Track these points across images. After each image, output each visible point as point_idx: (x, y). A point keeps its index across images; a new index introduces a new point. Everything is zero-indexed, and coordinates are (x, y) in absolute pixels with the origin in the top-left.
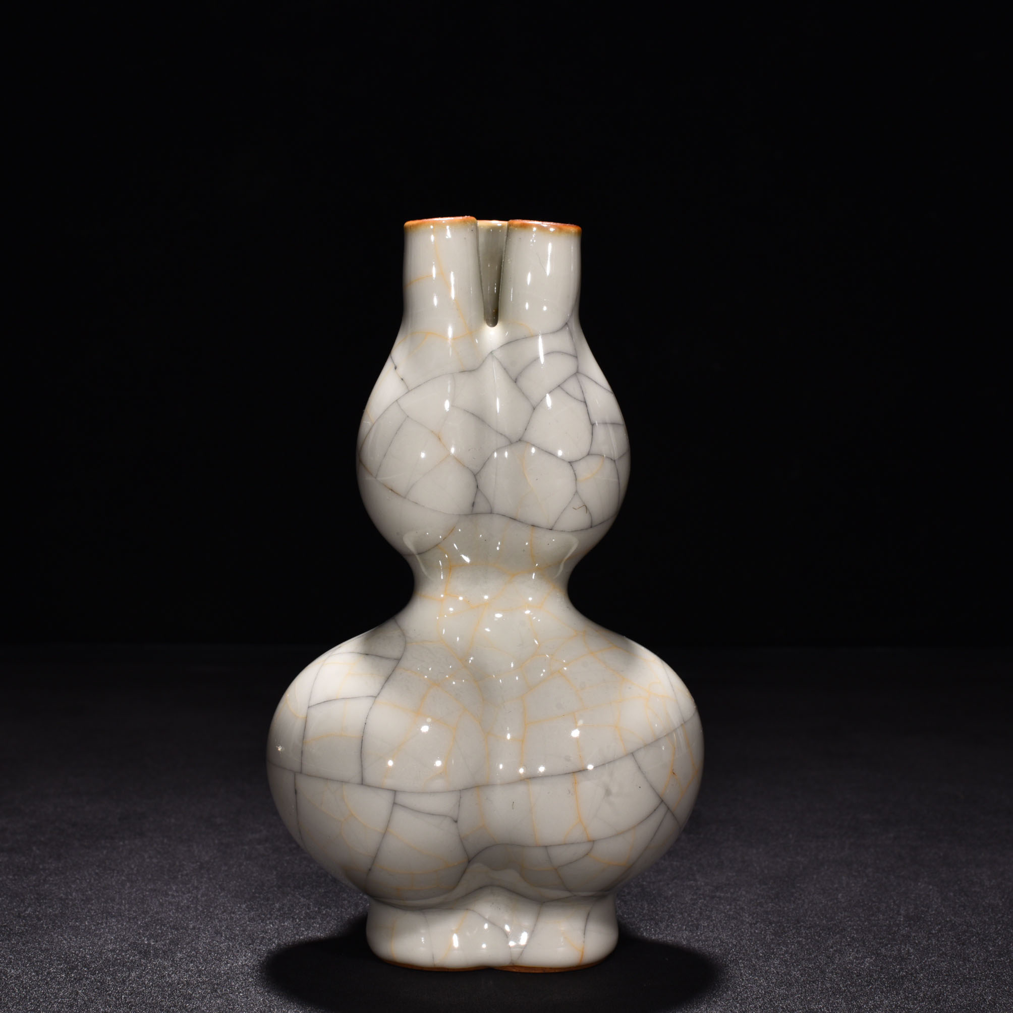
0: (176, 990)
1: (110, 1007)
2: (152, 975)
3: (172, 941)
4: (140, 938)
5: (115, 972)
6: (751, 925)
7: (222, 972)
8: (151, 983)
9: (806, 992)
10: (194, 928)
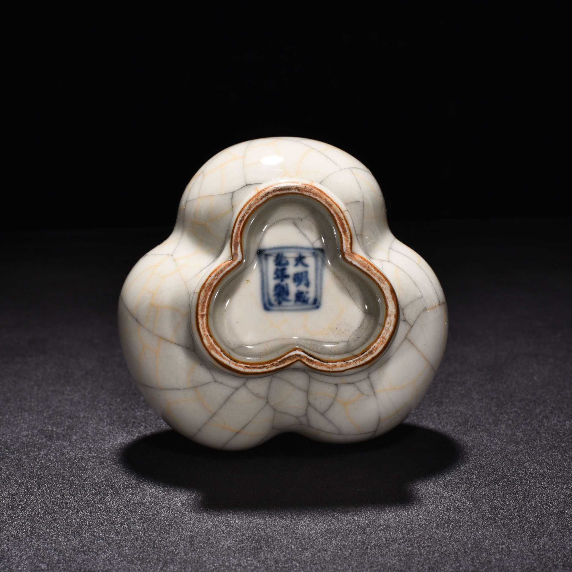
0: (74, 464)
1: (26, 478)
2: (55, 453)
3: (69, 428)
4: (46, 426)
5: (29, 452)
6: (479, 400)
7: (106, 449)
8: (55, 459)
9: (530, 448)
10: (84, 417)
